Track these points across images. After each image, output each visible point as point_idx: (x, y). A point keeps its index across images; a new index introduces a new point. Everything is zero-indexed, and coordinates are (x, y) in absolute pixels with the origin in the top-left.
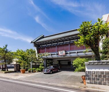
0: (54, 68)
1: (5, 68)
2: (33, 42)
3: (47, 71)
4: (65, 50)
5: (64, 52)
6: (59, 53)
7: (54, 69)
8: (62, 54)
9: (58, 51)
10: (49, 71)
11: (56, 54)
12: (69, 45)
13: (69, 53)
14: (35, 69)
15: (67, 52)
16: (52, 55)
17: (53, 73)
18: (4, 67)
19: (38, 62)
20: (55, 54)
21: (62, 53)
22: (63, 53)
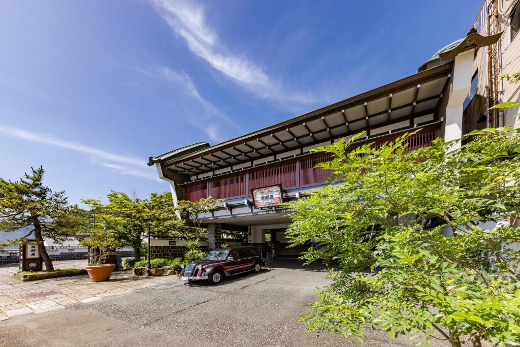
0: (230, 258)
1: (39, 261)
2: (156, 162)
3: (195, 273)
4: (280, 185)
5: (276, 193)
6: (258, 196)
7: (229, 264)
8: (269, 201)
9: (252, 191)
10: (203, 270)
11: (246, 202)
12: (298, 165)
13: (297, 195)
14: (162, 260)
15: (290, 194)
16: (231, 208)
17: (225, 280)
18: (37, 256)
19: (184, 237)
20: (242, 205)
21: (267, 198)
22: (272, 197)
